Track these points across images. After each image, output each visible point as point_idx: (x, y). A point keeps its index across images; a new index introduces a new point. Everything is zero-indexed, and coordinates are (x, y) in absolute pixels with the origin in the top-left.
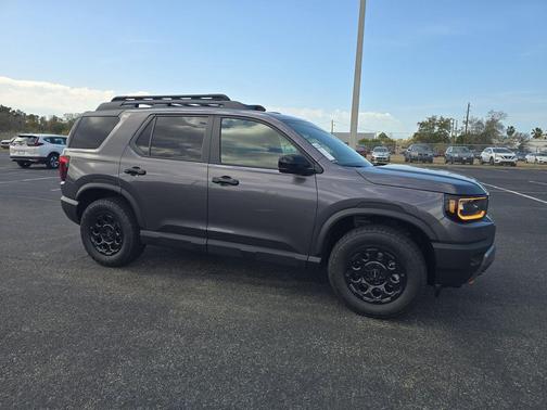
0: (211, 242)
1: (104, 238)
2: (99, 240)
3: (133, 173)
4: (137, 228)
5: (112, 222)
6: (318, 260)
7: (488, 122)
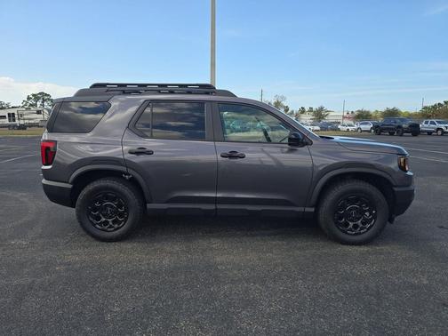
0: (219, 206)
1: (104, 216)
2: (98, 218)
3: (138, 153)
4: (144, 202)
5: (113, 200)
6: (313, 210)
7: (275, 103)
